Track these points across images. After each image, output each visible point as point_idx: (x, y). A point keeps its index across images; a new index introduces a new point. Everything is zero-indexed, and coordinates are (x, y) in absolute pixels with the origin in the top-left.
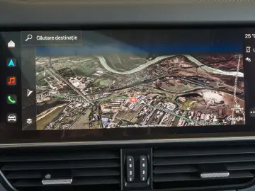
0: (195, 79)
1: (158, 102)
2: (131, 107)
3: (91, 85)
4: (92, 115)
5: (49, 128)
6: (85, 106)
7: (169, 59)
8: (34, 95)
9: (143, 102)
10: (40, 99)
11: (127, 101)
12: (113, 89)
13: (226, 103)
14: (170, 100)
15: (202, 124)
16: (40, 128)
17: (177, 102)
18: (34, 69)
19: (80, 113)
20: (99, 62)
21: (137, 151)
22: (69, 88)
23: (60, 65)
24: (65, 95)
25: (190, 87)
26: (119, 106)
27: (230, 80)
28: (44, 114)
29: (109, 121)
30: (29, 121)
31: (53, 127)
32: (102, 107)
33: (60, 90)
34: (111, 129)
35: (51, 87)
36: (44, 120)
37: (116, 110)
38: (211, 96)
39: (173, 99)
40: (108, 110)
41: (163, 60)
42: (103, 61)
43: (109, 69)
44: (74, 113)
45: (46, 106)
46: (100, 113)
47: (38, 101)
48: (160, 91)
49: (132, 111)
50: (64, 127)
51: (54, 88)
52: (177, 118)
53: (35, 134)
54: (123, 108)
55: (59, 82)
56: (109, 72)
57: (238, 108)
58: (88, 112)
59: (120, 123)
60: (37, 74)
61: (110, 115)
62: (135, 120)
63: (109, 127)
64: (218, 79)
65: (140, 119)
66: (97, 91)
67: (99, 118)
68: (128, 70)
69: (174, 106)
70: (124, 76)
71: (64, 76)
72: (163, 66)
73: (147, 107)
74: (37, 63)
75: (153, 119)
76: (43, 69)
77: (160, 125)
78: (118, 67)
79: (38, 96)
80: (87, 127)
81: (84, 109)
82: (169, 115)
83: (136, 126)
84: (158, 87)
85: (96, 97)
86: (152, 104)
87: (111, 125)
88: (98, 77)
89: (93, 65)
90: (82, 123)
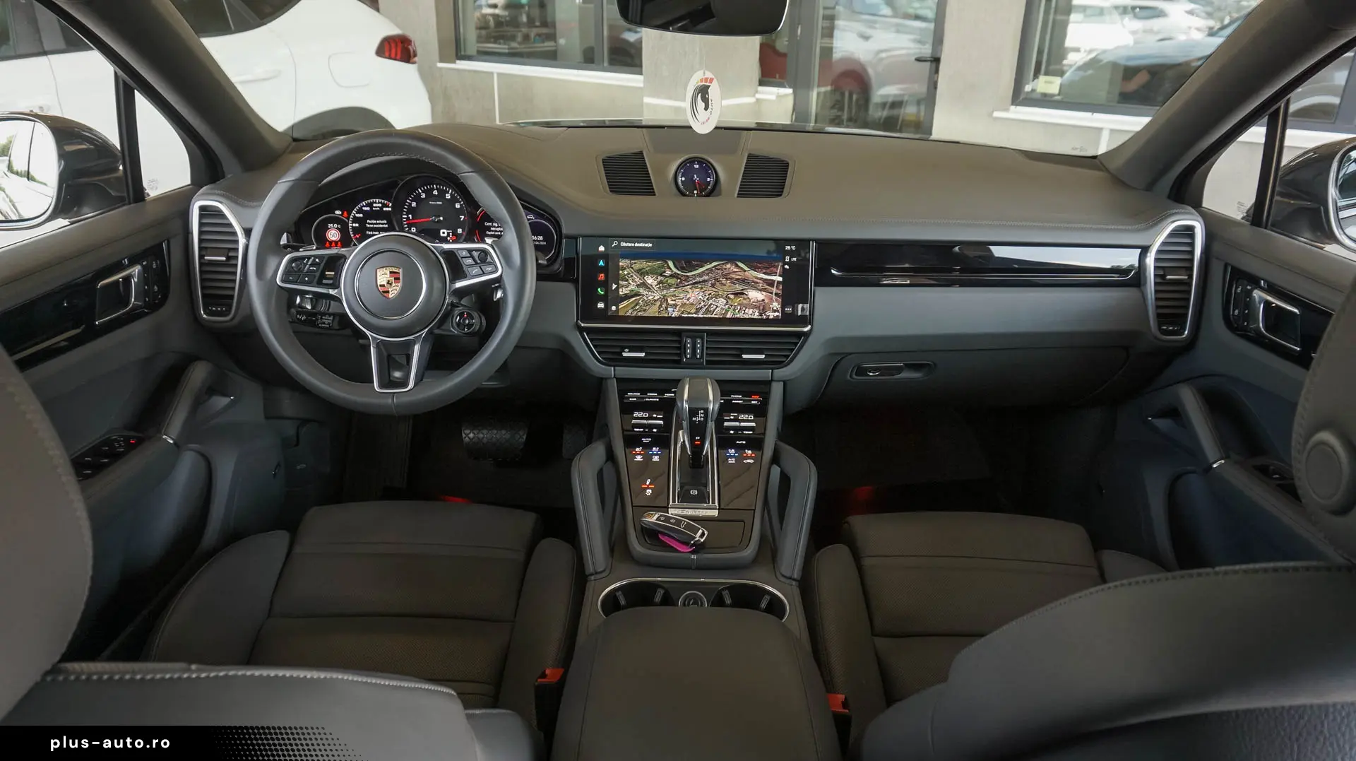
0: (743, 281)
1: (712, 298)
2: (691, 300)
3: (660, 282)
4: (661, 305)
5: (628, 314)
6: (656, 298)
7: (723, 264)
8: (617, 289)
9: (701, 297)
10: (622, 291)
11: (688, 297)
12: (677, 286)
13: (766, 301)
14: (722, 297)
15: (746, 316)
16: (621, 313)
17: (727, 298)
18: (618, 268)
19: (652, 304)
20: (668, 265)
21: (695, 335)
22: (644, 285)
23: (638, 266)
24: (641, 290)
25: (738, 287)
26: (681, 299)
27: (771, 283)
28: (625, 303)
29: (674, 311)
30: (614, 308)
31: (631, 313)
32: (669, 300)
33: (638, 286)
34: (676, 317)
35: (631, 282)
36: (624, 308)
37: (679, 302)
38: (755, 295)
39: (725, 296)
40: (674, 302)
41: (718, 265)
42: (671, 264)
43: (675, 270)
44: (648, 303)
45: (627, 297)
46: (668, 304)
47: (621, 293)
48: (714, 289)
49: (692, 304)
50: (639, 314)
51: (633, 283)
52: (727, 312)
53: (617, 318)
54: (685, 301)
55: (637, 280)
56: (675, 273)
57: (776, 305)
58: (658, 303)
59: (682, 313)
60: (621, 272)
61: (675, 306)
62: (693, 311)
63: (673, 316)
64: (761, 282)
65: (698, 311)
66: (665, 288)
67: (666, 308)
68: (689, 272)
69: (725, 302)
70: (687, 276)
71: (641, 275)
72: (718, 269)
73: (704, 301)
74: (621, 264)
75: (707, 311)
76: (625, 269)
77: (713, 316)
78: (682, 269)
79: (620, 290)
80: (657, 315)
81: (655, 301)
82: (720, 307)
83: (694, 315)
84: (713, 286)
85: (665, 292)
86: (707, 299)
87: (675, 314)
88: (666, 277)
89: (663, 267)
90: (653, 311)
